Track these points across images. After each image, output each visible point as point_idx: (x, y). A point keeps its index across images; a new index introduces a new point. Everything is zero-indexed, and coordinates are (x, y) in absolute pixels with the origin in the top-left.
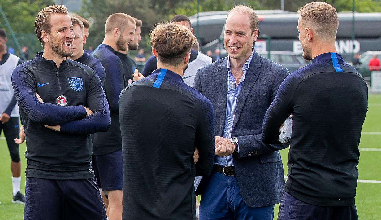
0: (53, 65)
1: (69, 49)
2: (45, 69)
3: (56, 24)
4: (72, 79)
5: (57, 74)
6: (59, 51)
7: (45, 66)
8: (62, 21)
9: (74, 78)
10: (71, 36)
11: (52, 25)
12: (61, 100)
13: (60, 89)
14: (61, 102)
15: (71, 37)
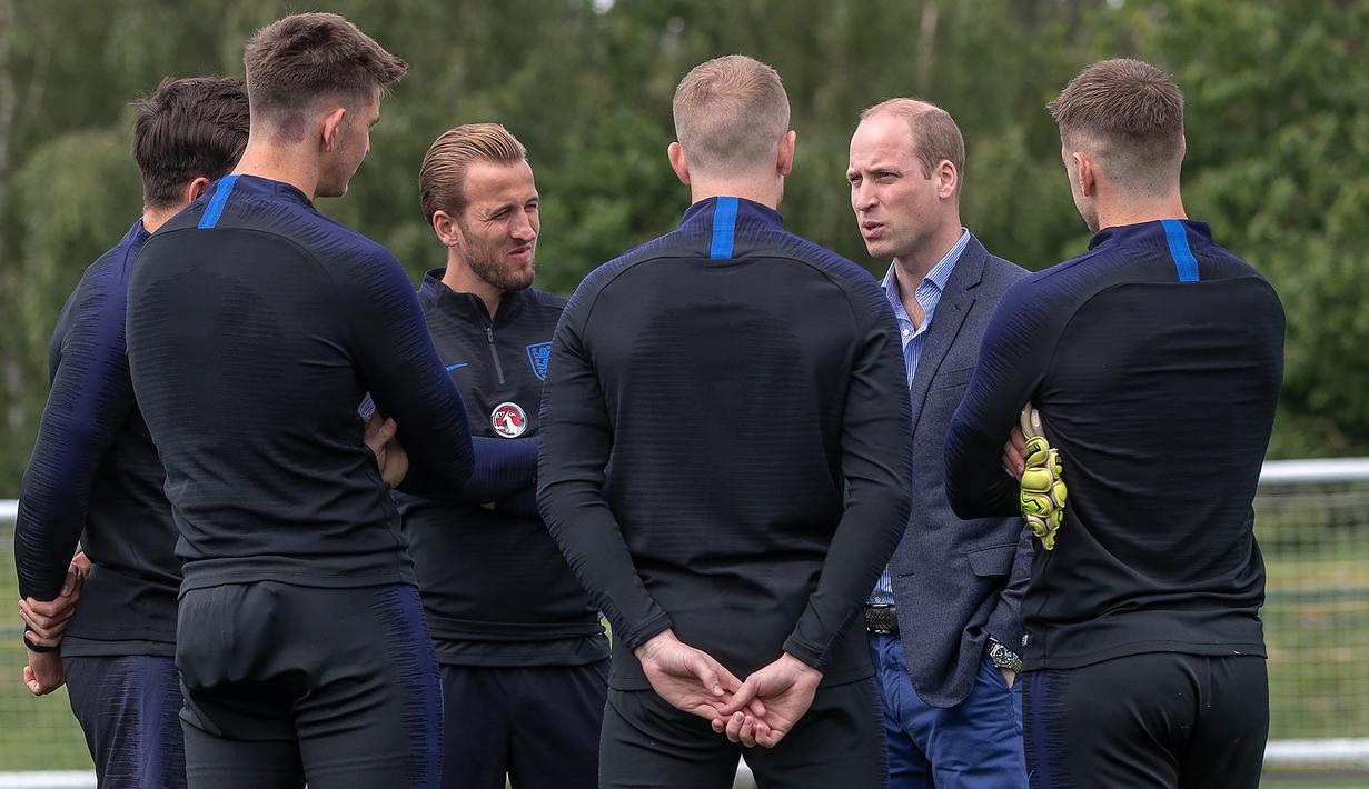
0: (476, 307)
1: (523, 267)
2: (450, 320)
3: (480, 197)
4: (538, 348)
5: (490, 334)
6: (492, 274)
7: (453, 312)
8: (498, 188)
9: (545, 346)
10: (526, 233)
11: (467, 197)
12: (507, 418)
13: (502, 382)
14: (505, 424)
15: (527, 238)
